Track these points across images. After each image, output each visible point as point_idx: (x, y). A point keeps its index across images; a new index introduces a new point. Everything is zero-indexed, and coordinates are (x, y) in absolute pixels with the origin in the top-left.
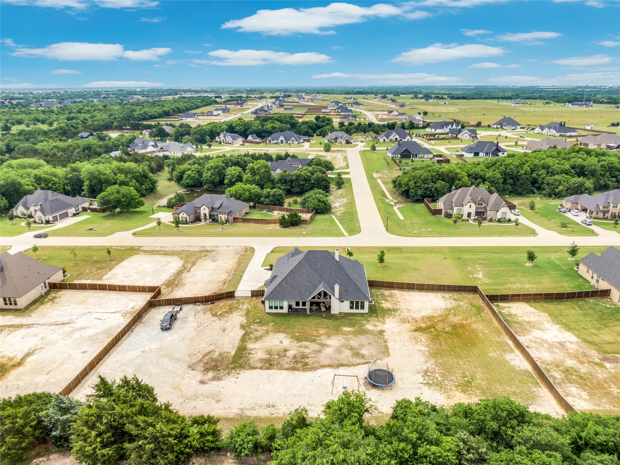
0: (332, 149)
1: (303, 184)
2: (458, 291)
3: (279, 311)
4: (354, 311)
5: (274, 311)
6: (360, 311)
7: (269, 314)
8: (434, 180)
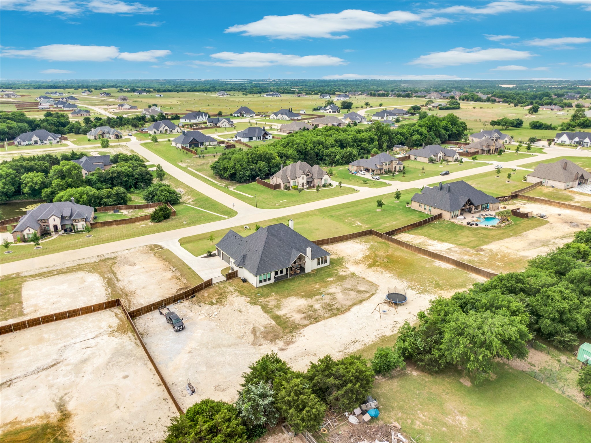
0: (110, 144)
1: (126, 181)
2: (361, 236)
3: (268, 282)
4: (321, 266)
5: (264, 284)
6: (324, 265)
7: (261, 287)
8: (255, 162)
